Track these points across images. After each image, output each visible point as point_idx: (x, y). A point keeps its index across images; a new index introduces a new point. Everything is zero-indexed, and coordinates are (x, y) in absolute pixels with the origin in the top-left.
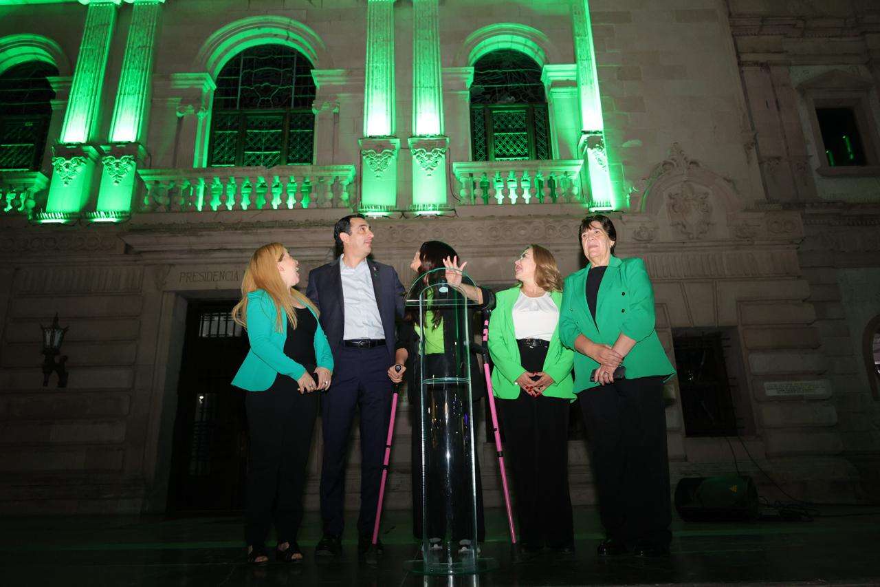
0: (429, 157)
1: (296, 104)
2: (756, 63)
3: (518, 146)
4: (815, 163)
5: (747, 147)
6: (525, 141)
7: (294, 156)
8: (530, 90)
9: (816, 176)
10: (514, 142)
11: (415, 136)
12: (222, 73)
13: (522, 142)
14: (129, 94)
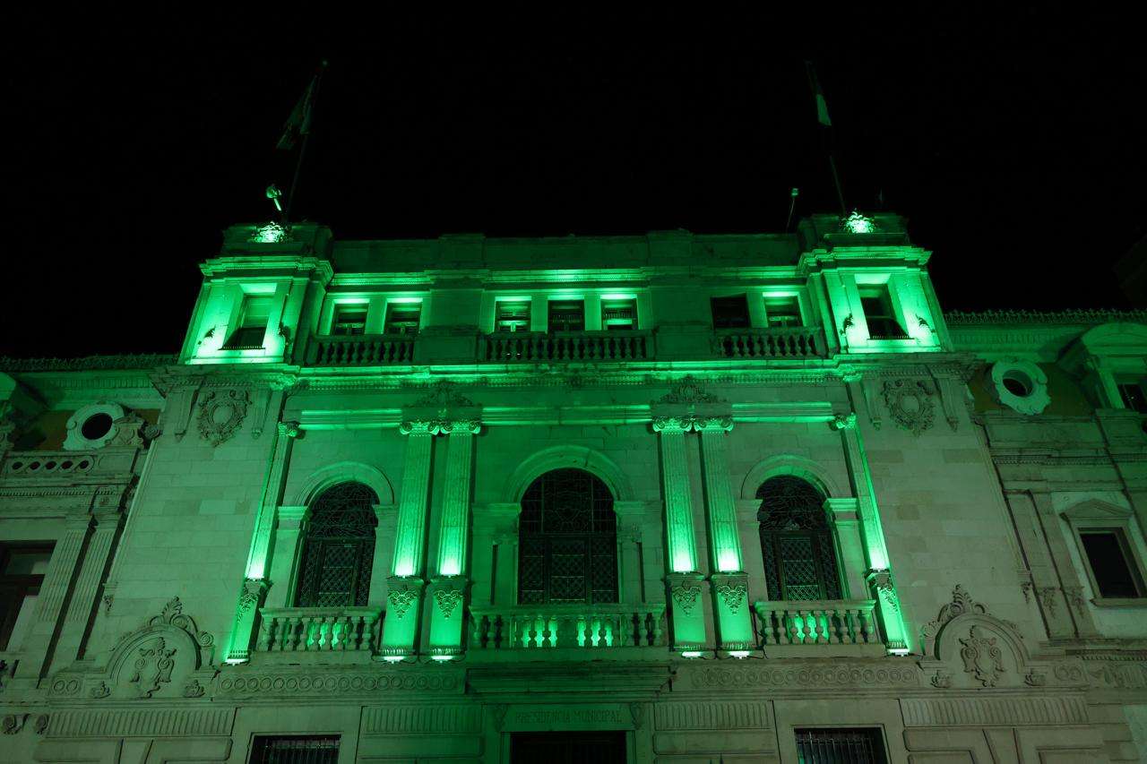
0: (733, 594)
1: (597, 529)
2: (1019, 492)
3: (807, 573)
4: (1088, 593)
5: (1025, 587)
6: (813, 569)
7: (598, 581)
8: (812, 516)
9: (1091, 606)
10: (803, 569)
11: (719, 573)
12: (525, 497)
13: (810, 570)
14: (451, 526)
